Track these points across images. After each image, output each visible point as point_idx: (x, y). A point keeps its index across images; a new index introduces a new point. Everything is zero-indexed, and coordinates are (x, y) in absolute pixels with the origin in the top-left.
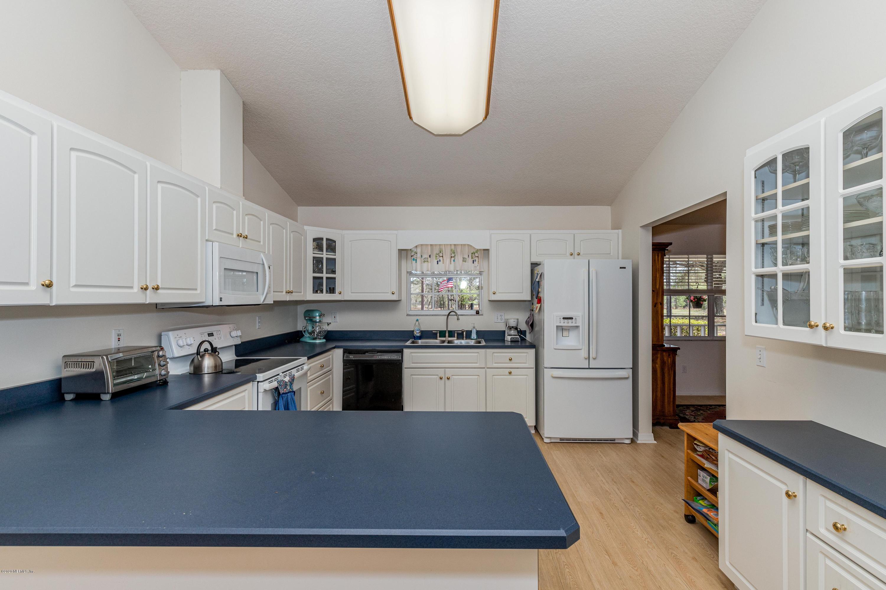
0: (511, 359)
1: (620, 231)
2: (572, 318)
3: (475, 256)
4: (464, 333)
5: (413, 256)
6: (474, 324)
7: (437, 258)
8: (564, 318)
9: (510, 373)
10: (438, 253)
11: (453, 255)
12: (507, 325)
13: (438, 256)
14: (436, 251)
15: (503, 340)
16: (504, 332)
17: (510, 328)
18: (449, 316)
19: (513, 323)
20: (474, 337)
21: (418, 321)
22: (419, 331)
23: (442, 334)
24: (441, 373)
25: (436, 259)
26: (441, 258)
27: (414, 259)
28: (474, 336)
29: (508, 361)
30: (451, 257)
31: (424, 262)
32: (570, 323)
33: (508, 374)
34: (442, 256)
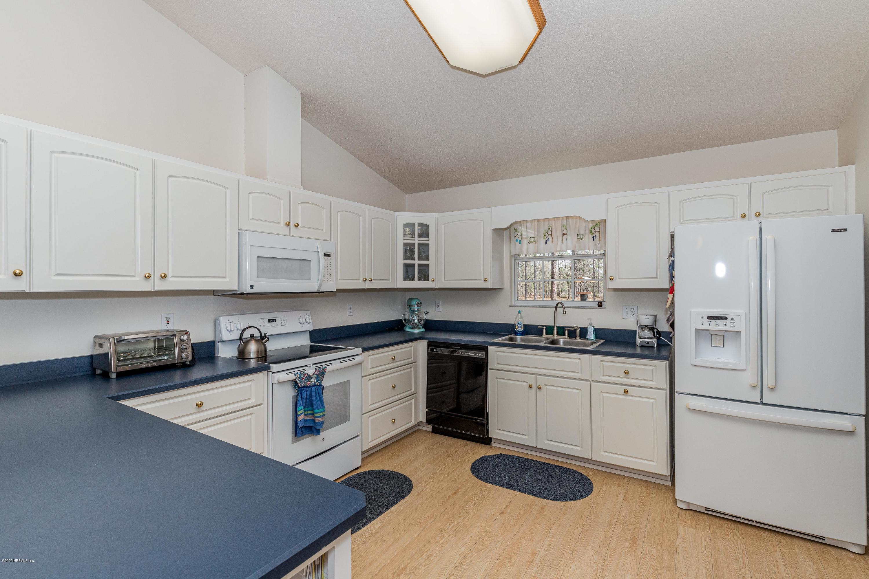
0: (628, 373)
1: (852, 167)
2: (726, 318)
3: (595, 231)
4: (578, 331)
5: (516, 236)
6: (591, 319)
7: (546, 236)
8: (709, 318)
9: (626, 392)
10: (547, 231)
11: (565, 232)
12: (637, 324)
13: (546, 234)
14: (544, 228)
15: (633, 344)
16: (635, 331)
17: (643, 328)
18: (558, 309)
19: (647, 320)
20: (590, 337)
21: (520, 313)
22: (521, 325)
23: (550, 330)
24: (531, 379)
25: (544, 238)
26: (550, 237)
27: (517, 240)
28: (591, 335)
29: (623, 374)
30: (564, 234)
31: (530, 242)
32: (721, 326)
33: (623, 393)
34: (551, 234)
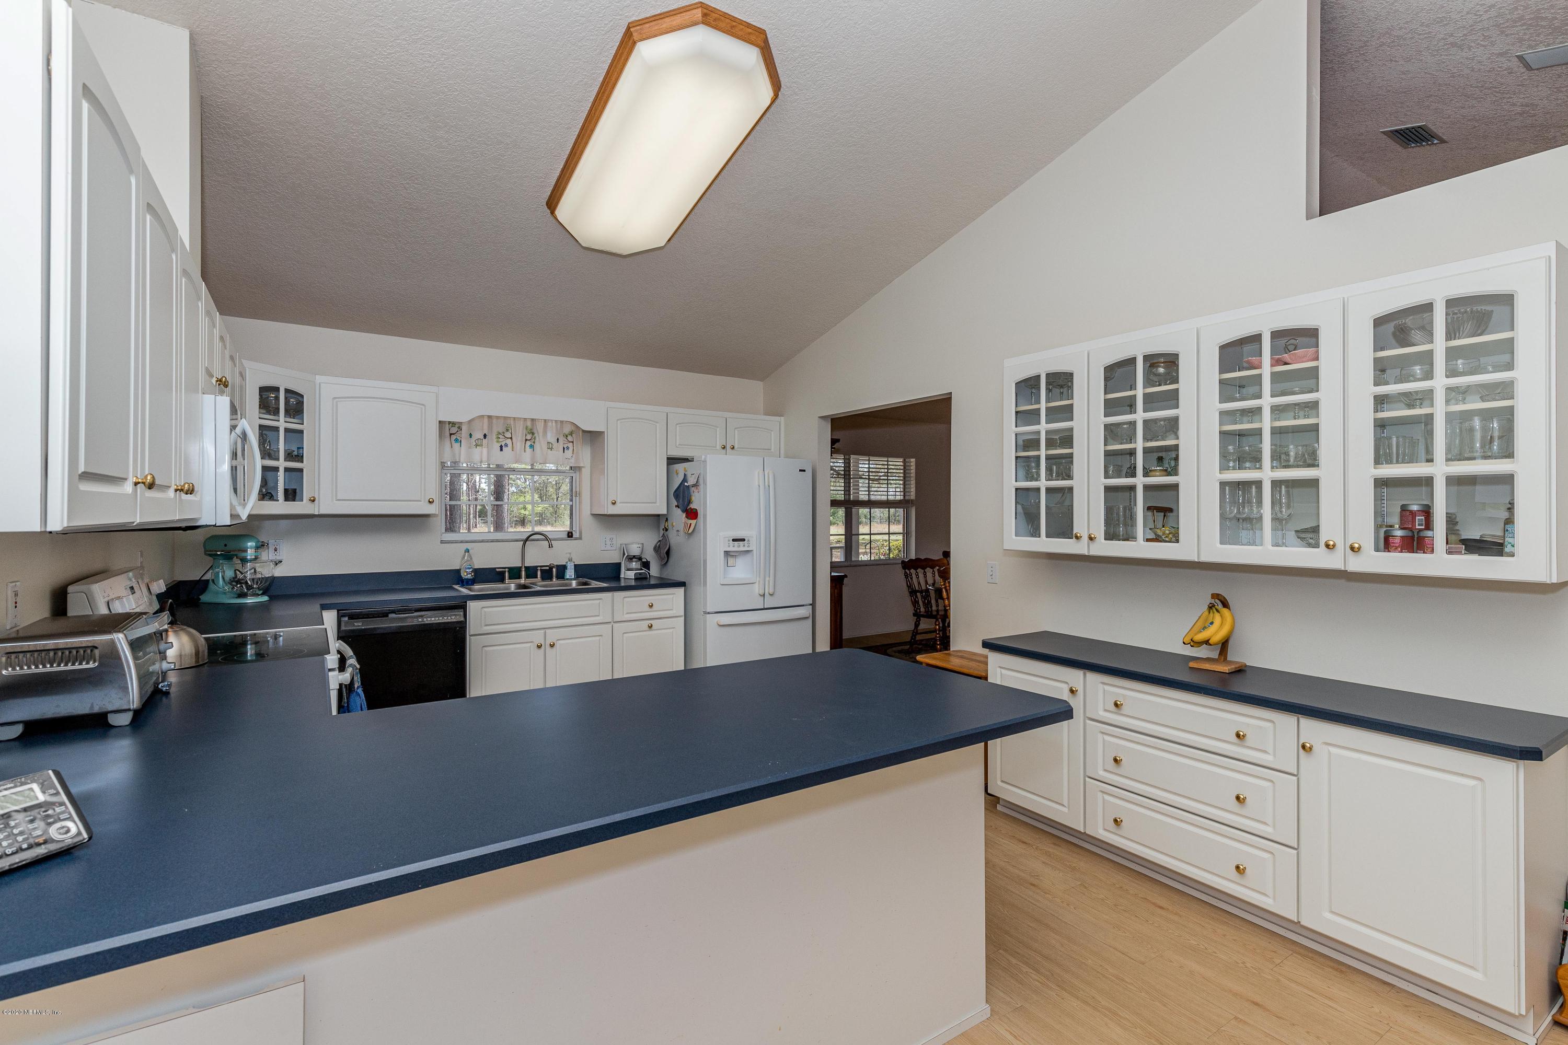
0: (652, 605)
1: (782, 418)
2: (744, 540)
3: (568, 441)
4: (554, 569)
5: (455, 433)
6: (570, 553)
7: (500, 440)
8: (734, 540)
9: (650, 627)
10: (501, 431)
11: (529, 437)
12: (624, 554)
13: (500, 436)
14: (499, 427)
15: (617, 578)
16: (619, 565)
17: (631, 558)
18: (527, 542)
19: (635, 550)
20: (571, 576)
21: (468, 552)
22: (471, 570)
23: (515, 573)
24: (538, 637)
25: (498, 442)
26: (509, 442)
27: (456, 440)
28: (570, 573)
29: (648, 609)
30: (526, 440)
31: (476, 445)
32: (741, 547)
33: (647, 628)
34: (511, 438)
